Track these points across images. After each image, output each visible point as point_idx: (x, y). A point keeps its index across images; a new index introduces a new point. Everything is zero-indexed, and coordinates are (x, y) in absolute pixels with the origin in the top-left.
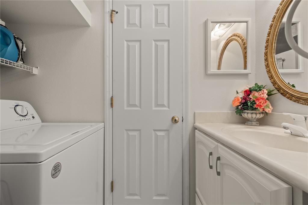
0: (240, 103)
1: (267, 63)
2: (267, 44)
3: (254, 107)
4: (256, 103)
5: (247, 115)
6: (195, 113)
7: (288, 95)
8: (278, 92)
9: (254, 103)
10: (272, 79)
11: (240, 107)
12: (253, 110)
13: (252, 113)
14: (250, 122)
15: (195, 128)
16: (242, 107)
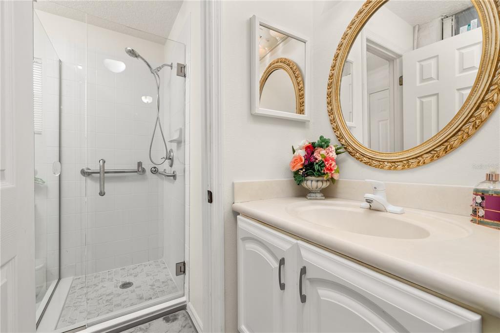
0: (303, 165)
1: (330, 108)
2: (331, 81)
3: (322, 172)
4: (325, 166)
5: (311, 183)
6: (233, 184)
7: (358, 154)
8: (344, 150)
9: (322, 164)
10: (337, 132)
11: (302, 171)
12: (319, 176)
13: (318, 181)
14: (314, 195)
15: (236, 213)
16: (305, 172)
